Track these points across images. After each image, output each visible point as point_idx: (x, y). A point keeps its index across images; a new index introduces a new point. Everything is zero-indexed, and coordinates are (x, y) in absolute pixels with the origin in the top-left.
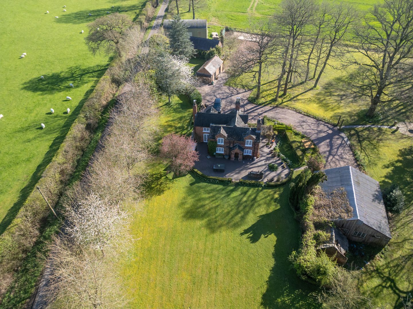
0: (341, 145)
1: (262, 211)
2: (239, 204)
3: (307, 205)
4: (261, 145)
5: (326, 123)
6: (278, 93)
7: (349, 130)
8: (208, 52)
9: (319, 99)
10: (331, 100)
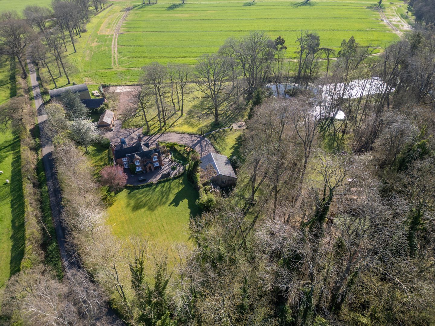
0: (206, 145)
1: (176, 191)
2: (162, 192)
4: (163, 158)
5: (195, 135)
6: (161, 125)
7: (209, 135)
8: (99, 108)
9: (187, 122)
10: (194, 121)
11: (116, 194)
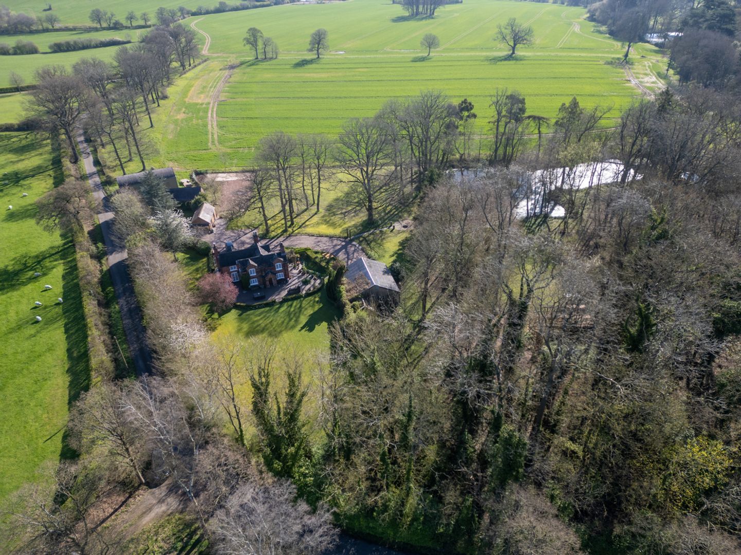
0: (355, 251)
1: (310, 311)
2: (289, 314)
3: (340, 292)
4: (289, 269)
5: (338, 238)
6: (286, 223)
7: (358, 238)
8: (193, 201)
9: (325, 220)
10: (336, 219)
11: (220, 315)
